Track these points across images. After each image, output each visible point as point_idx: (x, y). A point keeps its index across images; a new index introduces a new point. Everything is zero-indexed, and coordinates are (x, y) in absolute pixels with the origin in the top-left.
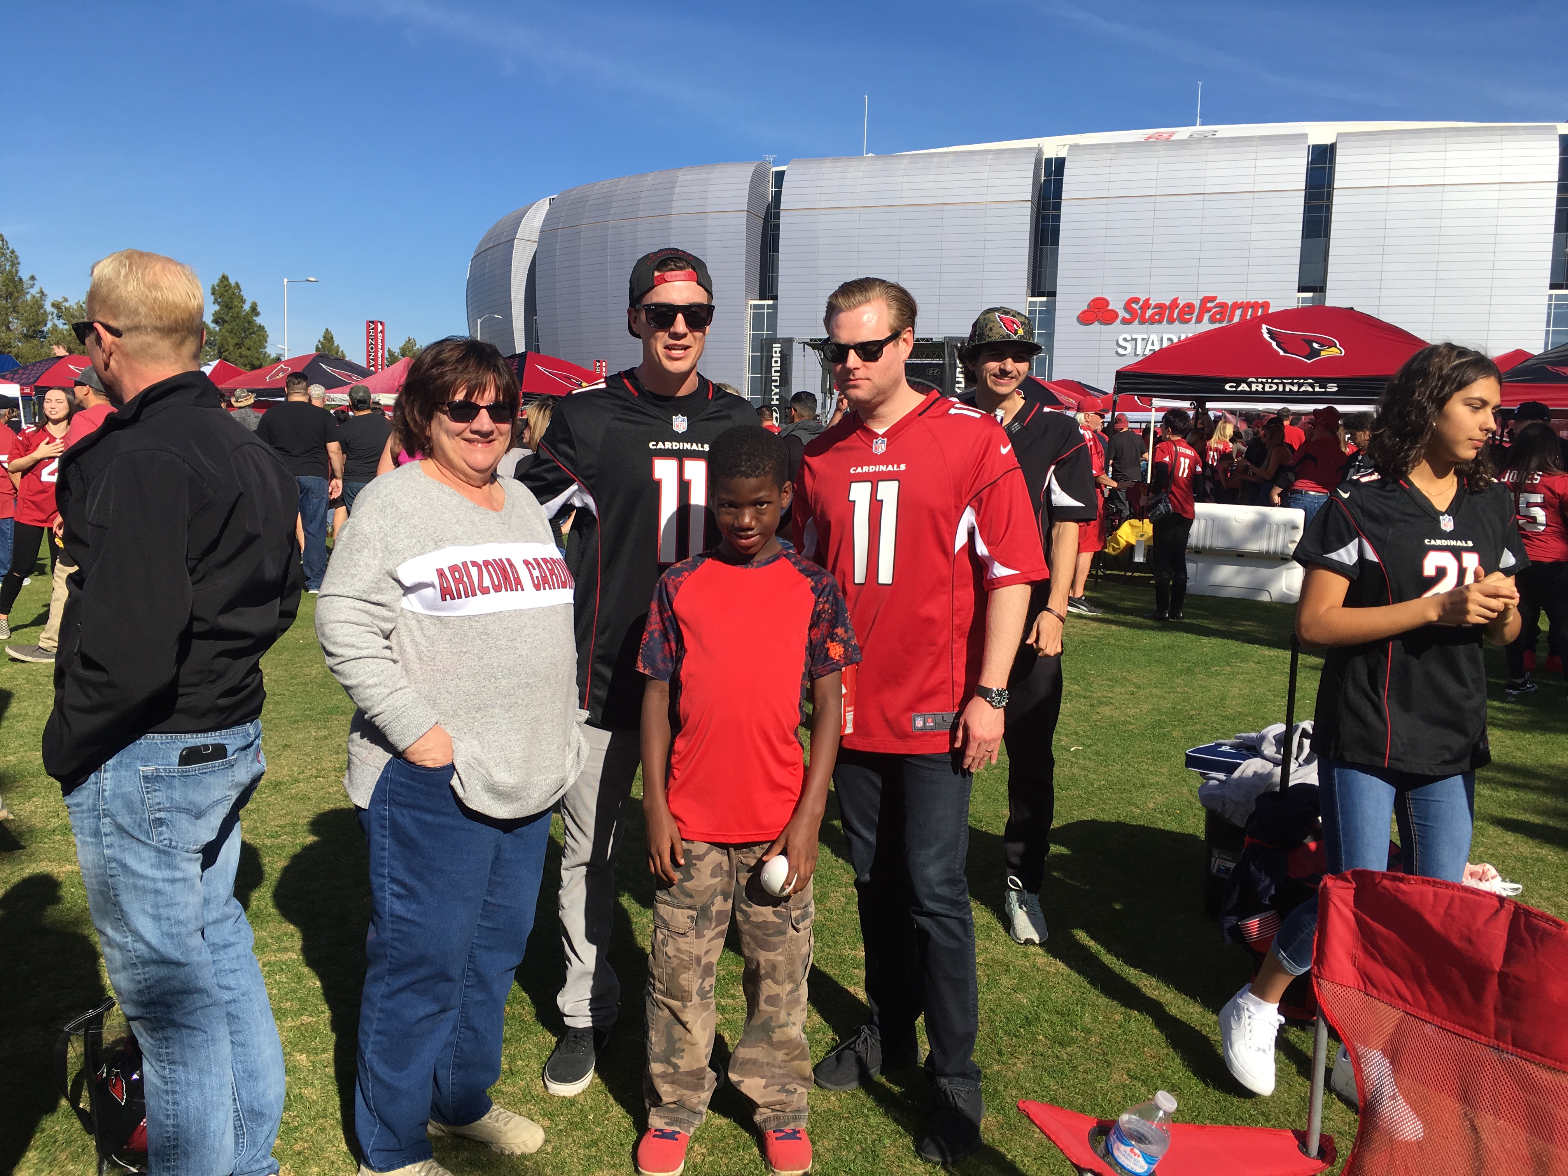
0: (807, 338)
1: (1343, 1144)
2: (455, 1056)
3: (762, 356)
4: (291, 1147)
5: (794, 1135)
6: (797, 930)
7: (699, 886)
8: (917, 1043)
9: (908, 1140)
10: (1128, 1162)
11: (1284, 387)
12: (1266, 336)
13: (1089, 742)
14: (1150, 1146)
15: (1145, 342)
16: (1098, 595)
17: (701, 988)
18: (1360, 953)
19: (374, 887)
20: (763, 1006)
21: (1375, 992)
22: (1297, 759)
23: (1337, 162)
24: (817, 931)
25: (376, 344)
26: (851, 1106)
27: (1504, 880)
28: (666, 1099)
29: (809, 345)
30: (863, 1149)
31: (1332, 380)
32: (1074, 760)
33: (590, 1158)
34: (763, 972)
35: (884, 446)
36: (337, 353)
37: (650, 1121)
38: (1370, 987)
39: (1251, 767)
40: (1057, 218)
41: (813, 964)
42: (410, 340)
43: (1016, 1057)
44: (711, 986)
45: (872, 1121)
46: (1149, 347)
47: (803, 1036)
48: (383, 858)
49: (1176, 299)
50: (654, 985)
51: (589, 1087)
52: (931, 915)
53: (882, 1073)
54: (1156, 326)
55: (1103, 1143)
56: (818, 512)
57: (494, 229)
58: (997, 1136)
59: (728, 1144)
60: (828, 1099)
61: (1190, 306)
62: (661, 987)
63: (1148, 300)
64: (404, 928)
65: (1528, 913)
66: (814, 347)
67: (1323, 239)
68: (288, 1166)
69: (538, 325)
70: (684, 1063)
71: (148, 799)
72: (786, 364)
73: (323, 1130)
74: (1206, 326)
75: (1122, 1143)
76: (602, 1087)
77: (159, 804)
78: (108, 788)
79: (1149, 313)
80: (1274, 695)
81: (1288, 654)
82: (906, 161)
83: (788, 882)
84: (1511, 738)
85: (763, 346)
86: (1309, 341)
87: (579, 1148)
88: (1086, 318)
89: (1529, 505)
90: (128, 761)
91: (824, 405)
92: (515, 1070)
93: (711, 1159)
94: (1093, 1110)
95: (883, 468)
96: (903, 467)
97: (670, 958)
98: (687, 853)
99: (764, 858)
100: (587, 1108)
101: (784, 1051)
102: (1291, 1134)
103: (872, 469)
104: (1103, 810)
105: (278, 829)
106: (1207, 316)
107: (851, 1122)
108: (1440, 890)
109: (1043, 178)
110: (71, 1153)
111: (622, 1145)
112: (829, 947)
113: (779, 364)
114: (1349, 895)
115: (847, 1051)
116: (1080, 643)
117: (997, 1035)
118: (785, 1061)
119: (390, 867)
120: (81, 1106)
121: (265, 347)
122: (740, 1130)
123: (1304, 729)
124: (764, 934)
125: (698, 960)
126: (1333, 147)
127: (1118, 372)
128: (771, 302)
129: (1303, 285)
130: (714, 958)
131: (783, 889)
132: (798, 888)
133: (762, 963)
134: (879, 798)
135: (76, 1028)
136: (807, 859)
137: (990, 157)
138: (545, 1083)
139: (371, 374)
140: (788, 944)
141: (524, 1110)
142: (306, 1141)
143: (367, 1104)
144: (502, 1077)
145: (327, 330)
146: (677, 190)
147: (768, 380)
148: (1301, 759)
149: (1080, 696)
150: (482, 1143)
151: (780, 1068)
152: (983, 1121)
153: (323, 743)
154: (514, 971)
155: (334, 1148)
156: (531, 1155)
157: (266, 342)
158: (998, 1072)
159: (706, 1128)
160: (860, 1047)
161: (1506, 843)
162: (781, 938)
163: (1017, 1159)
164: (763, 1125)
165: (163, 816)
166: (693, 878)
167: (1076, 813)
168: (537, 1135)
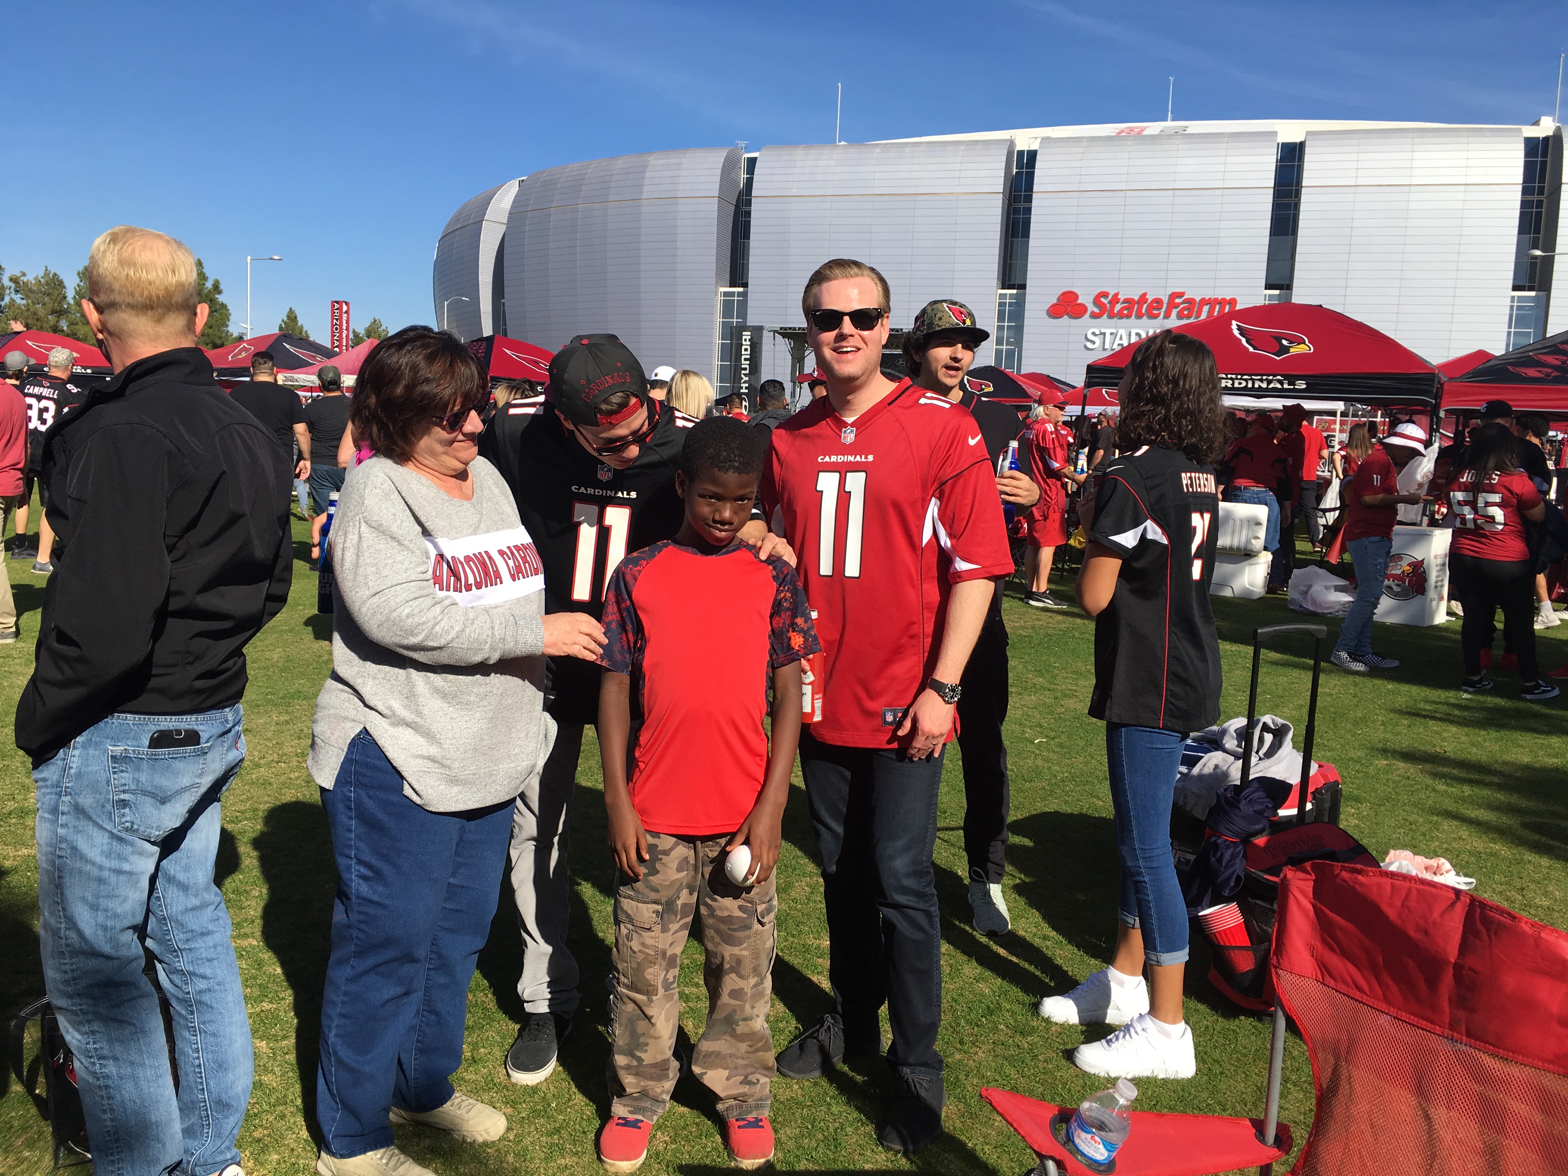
0: (777, 326)
1: (1298, 1134)
2: (418, 1041)
3: (731, 343)
4: (250, 1135)
5: (756, 1123)
6: (762, 924)
7: (665, 880)
8: (879, 1031)
9: (870, 1129)
10: (1088, 1150)
11: (1253, 384)
12: (1236, 332)
13: (1053, 734)
14: (1110, 1134)
15: (1113, 336)
16: (1064, 588)
17: (665, 980)
18: (1318, 945)
19: (341, 867)
20: (725, 998)
21: (1332, 983)
22: (1257, 752)
23: (1306, 160)
24: (780, 922)
25: (341, 325)
26: (813, 1094)
27: (1458, 874)
28: (629, 1090)
29: (779, 333)
30: (826, 1137)
31: (1300, 378)
32: (1037, 752)
33: (552, 1145)
34: (727, 966)
35: (852, 436)
36: (301, 333)
37: (613, 1109)
38: (1327, 977)
39: (1211, 761)
40: (1028, 211)
41: (777, 954)
42: (375, 321)
43: (977, 1046)
44: (674, 977)
45: (835, 1109)
46: (1118, 341)
47: (766, 1025)
48: (350, 839)
49: (1145, 294)
50: (618, 979)
51: (551, 1075)
52: (897, 906)
53: (844, 1062)
54: (1124, 320)
55: (1063, 1132)
56: (785, 500)
57: (463, 209)
58: (958, 1124)
59: (690, 1132)
60: (791, 1087)
61: (1158, 301)
62: (626, 981)
63: (1117, 295)
64: (371, 910)
65: (1483, 905)
66: (784, 335)
67: (1290, 237)
68: (247, 1153)
69: (506, 308)
70: (648, 1057)
71: (114, 779)
72: (756, 352)
73: (283, 1117)
74: (1173, 322)
75: (1083, 1130)
76: (564, 1076)
77: (125, 785)
78: (74, 766)
79: (1118, 307)
80: (1235, 690)
81: (1250, 650)
82: (878, 150)
83: (750, 872)
84: (1467, 735)
85: (733, 334)
86: (1278, 338)
87: (542, 1136)
88: (1055, 312)
89: (1488, 504)
90: (98, 739)
91: (793, 395)
92: (477, 1057)
93: (674, 1146)
94: (1053, 1099)
95: (851, 458)
96: (871, 458)
97: (635, 952)
98: (652, 848)
99: (728, 849)
100: (549, 1095)
101: (748, 1043)
102: (1248, 1122)
103: (840, 459)
104: (1066, 802)
105: (238, 814)
106: (1174, 312)
107: (814, 1110)
108: (1397, 882)
109: (1015, 170)
110: (26, 1139)
111: (584, 1132)
112: (793, 936)
113: (748, 352)
114: (1309, 887)
115: (809, 1040)
116: (1045, 636)
117: (959, 1024)
118: (749, 1052)
119: (357, 849)
120: (37, 1091)
121: (227, 326)
122: (703, 1118)
123: (1264, 723)
124: (729, 929)
125: (664, 953)
126: (1302, 145)
127: (1088, 366)
128: (741, 289)
129: (1270, 282)
130: (678, 950)
131: (746, 878)
132: (762, 877)
133: (727, 957)
134: (848, 790)
135: (33, 1013)
136: (770, 848)
137: (963, 148)
138: (507, 1072)
139: (336, 354)
140: (753, 939)
141: (486, 1097)
142: (266, 1128)
143: (329, 1089)
144: (464, 1064)
145: (291, 309)
146: (648, 175)
147: (738, 368)
148: (1261, 753)
149: (1044, 689)
150: (444, 1130)
151: (743, 1058)
152: (944, 1109)
153: (285, 728)
154: (477, 955)
155: (294, 1136)
156: (493, 1142)
157: (229, 320)
158: (959, 1061)
159: (669, 1116)
160: (823, 1036)
161: (1460, 838)
162: (747, 933)
163: (977, 1147)
164: (725, 1114)
165: (127, 798)
166: (658, 872)
167: (1039, 804)
168: (499, 1123)
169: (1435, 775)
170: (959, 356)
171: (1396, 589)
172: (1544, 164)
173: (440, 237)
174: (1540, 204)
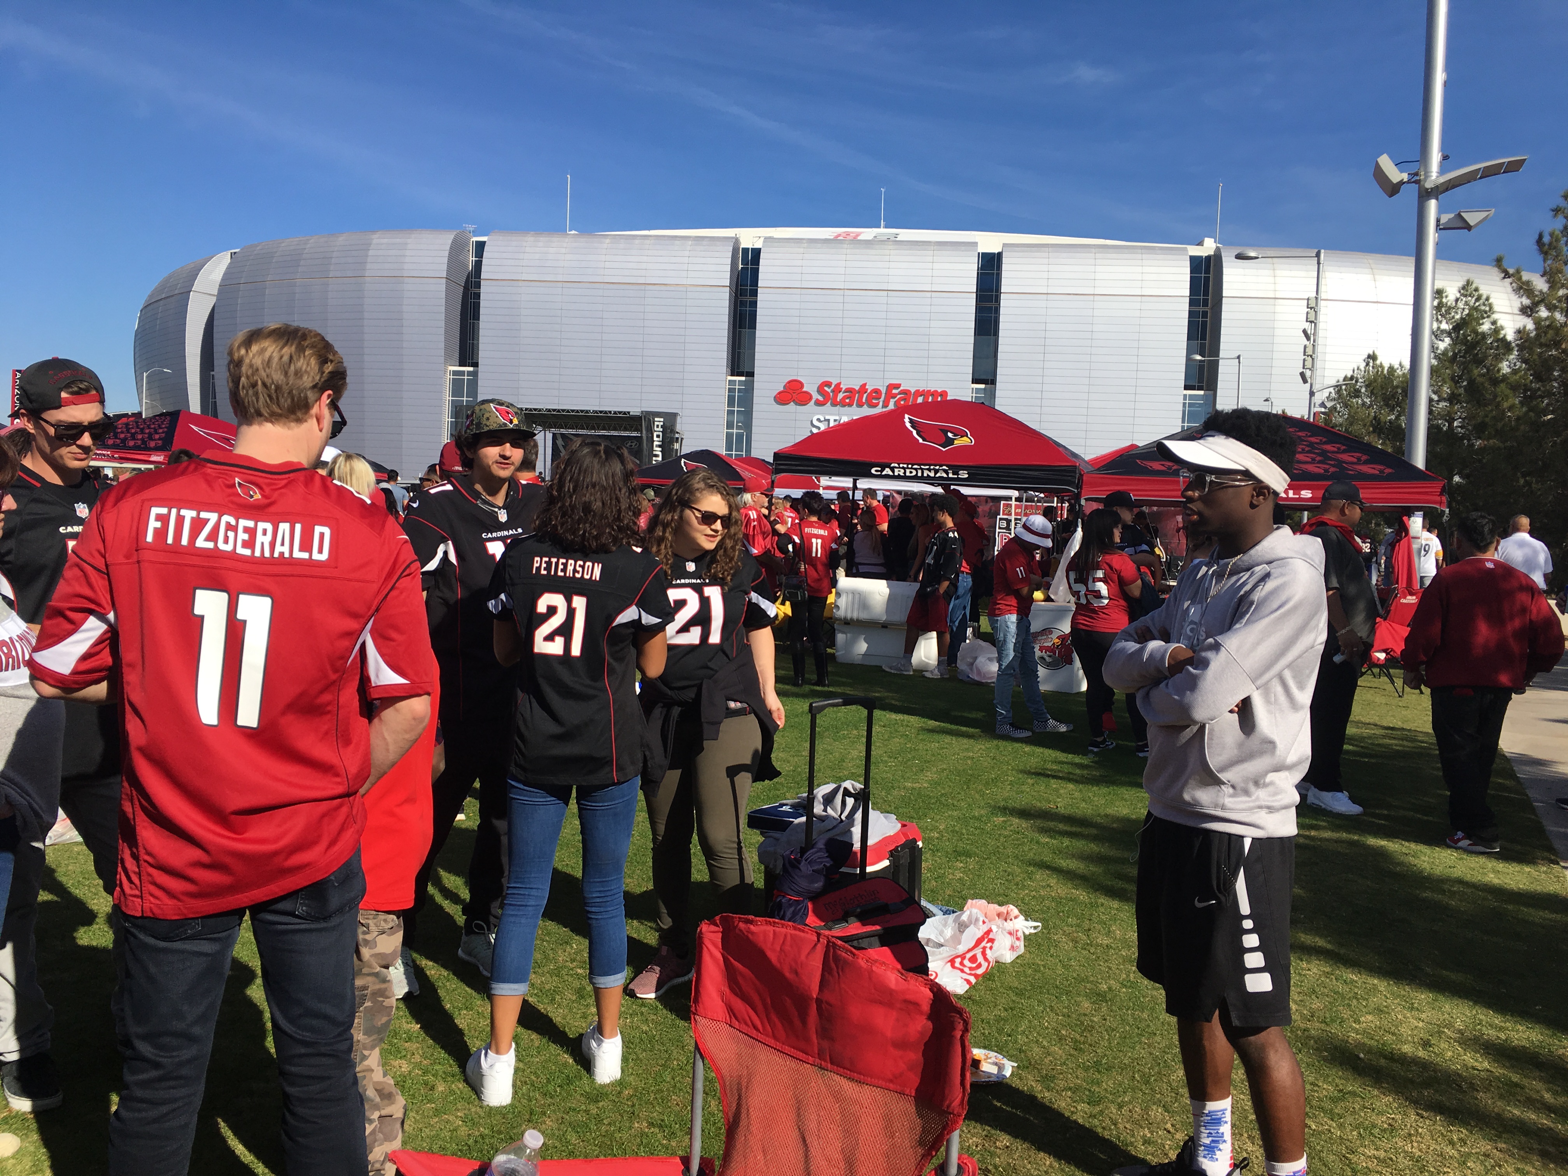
11: (923, 472)
12: (908, 425)
18: (726, 990)
21: (736, 1024)
23: (1003, 269)
31: (964, 468)
40: (754, 304)
49: (865, 385)
54: (846, 408)
57: (168, 279)
61: (877, 391)
63: (839, 384)
67: (992, 338)
69: (216, 381)
79: (840, 396)
82: (608, 241)
86: (944, 431)
88: (783, 398)
89: (1096, 581)
102: (678, 1160)
106: (892, 402)
108: (779, 929)
109: (740, 266)
114: (718, 938)
123: (845, 788)
126: (1000, 255)
127: (775, 453)
128: (471, 369)
129: (977, 377)
137: (690, 243)
146: (371, 253)
148: (843, 816)
161: (1048, 885)
169: (1043, 831)
170: (508, 454)
171: (1048, 659)
172: (1207, 280)
173: (141, 307)
174: (1205, 314)
